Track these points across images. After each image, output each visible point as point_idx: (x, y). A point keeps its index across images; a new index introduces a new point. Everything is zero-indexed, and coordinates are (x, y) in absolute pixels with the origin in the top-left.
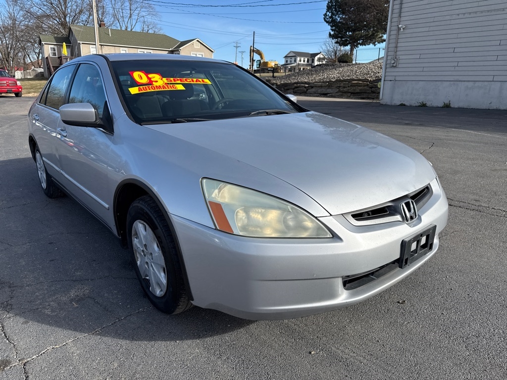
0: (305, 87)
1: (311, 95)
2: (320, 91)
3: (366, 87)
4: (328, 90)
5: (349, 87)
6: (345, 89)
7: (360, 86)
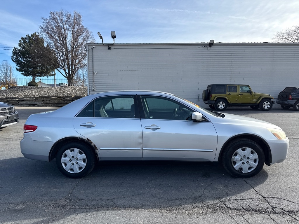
0: (16, 101)
1: (22, 105)
2: (29, 103)
3: (61, 101)
4: (35, 102)
5: (49, 100)
6: (47, 102)
7: (57, 100)
